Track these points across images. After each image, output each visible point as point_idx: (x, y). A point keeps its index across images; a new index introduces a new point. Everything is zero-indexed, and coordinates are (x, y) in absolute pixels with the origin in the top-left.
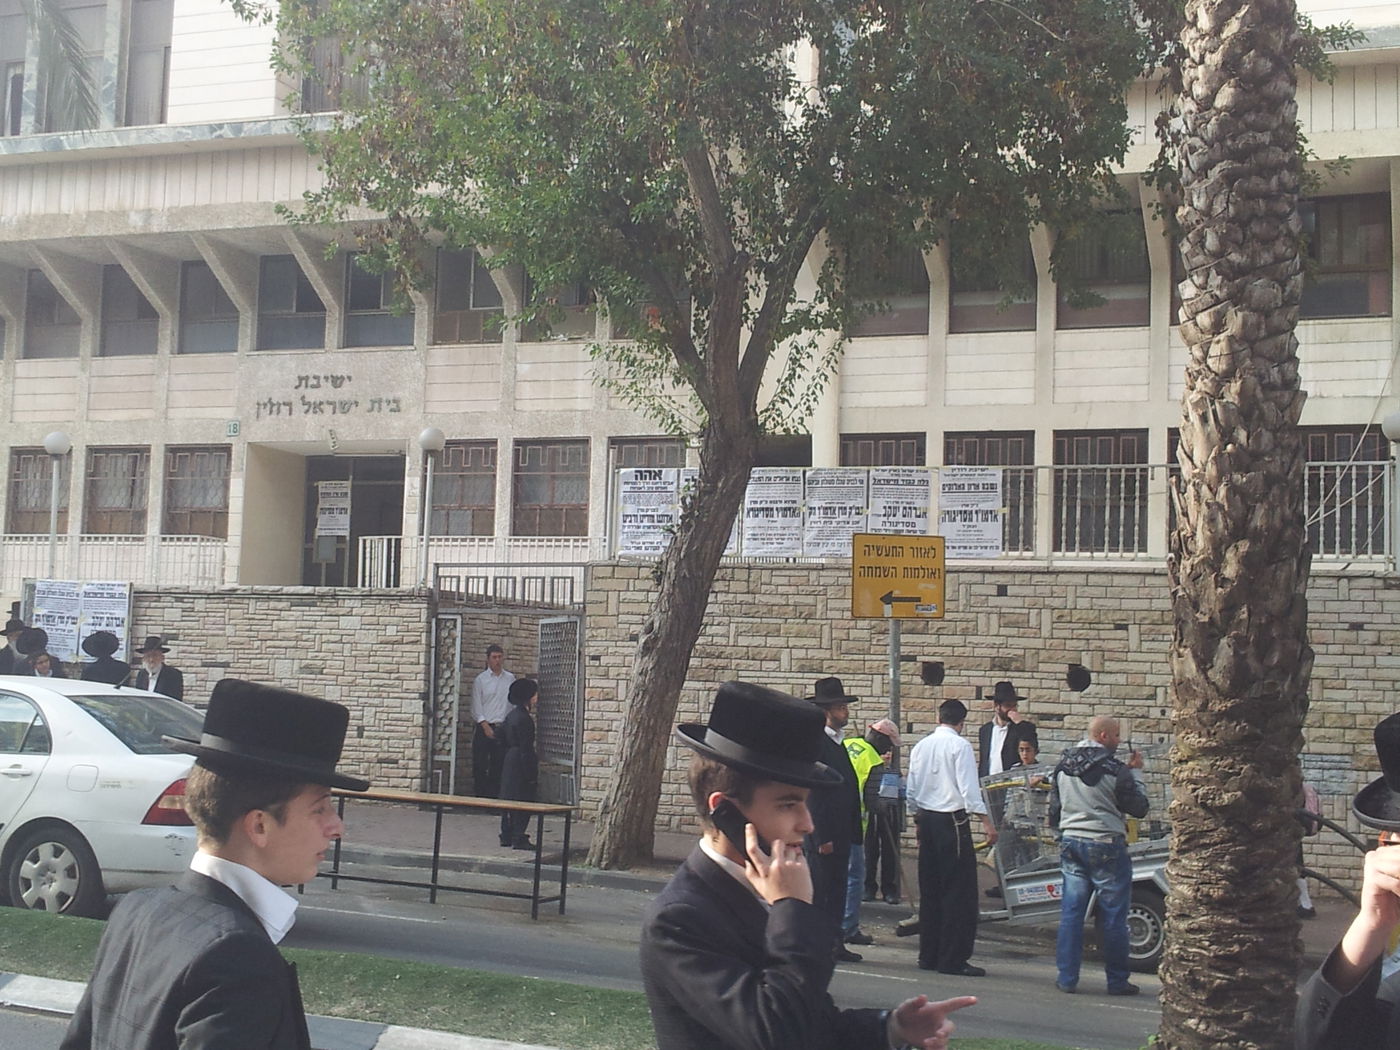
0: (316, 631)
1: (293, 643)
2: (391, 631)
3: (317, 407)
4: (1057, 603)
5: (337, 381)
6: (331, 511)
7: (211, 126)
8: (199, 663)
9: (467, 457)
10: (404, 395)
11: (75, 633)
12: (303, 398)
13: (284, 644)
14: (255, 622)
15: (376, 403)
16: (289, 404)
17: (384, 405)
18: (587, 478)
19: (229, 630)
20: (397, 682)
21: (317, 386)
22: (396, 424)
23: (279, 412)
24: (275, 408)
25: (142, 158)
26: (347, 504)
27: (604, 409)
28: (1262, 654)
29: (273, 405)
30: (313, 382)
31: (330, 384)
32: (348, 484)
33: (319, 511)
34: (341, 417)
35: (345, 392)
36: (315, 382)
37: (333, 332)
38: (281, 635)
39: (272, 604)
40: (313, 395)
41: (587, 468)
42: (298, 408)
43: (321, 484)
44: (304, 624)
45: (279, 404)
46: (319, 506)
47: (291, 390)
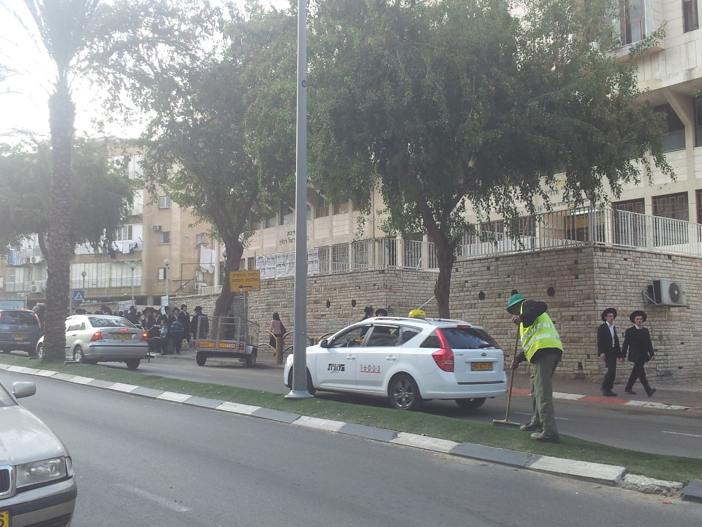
4: (324, 284)
21: (292, 234)
22: (308, 244)
28: (50, 293)
30: (290, 233)
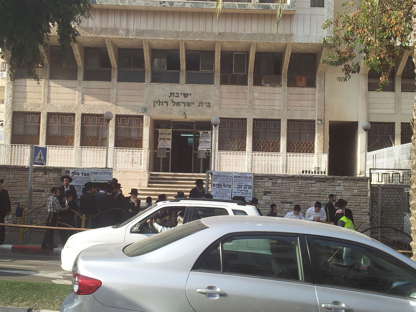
0: (326, 191)
1: (318, 195)
2: (355, 191)
3: (178, 104)
5: (186, 95)
6: (164, 139)
7: (160, 2)
8: (280, 202)
9: (235, 124)
10: (212, 101)
11: (231, 191)
12: (172, 100)
13: (314, 195)
14: (303, 188)
15: (201, 104)
16: (167, 102)
17: (204, 105)
18: (280, 132)
19: (292, 190)
20: (360, 209)
22: (209, 111)
23: (163, 105)
24: (161, 104)
25: (124, 10)
26: (170, 137)
27: (286, 110)
29: (160, 102)
31: (183, 96)
32: (171, 130)
33: (159, 139)
34: (187, 108)
35: (189, 99)
36: (177, 95)
37: (183, 78)
38: (312, 192)
39: (309, 181)
40: (176, 100)
41: (280, 129)
42: (170, 104)
43: (160, 130)
44: (322, 188)
45: (162, 102)
46: (159, 138)
47: (167, 97)
